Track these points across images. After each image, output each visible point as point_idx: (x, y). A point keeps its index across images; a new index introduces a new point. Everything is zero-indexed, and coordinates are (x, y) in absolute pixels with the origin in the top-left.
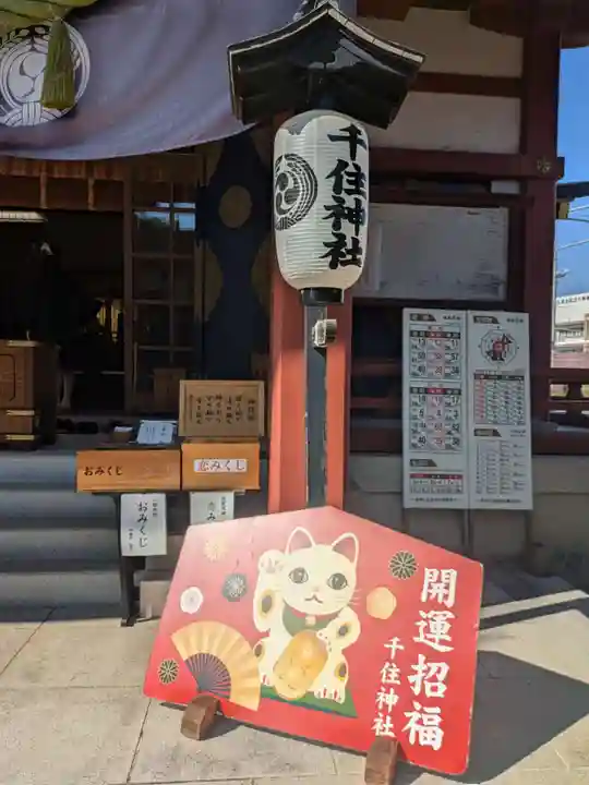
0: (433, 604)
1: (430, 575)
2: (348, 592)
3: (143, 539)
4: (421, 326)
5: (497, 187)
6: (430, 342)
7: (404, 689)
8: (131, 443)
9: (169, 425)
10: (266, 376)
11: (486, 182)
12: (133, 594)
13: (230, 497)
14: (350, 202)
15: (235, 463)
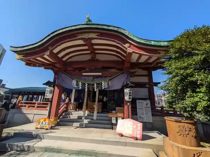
0: (139, 127)
1: (138, 124)
2: (132, 126)
3: (114, 122)
4: (139, 102)
5: (147, 86)
6: (140, 103)
7: (136, 133)
8: (112, 113)
9: (115, 111)
10: (123, 107)
11: (145, 85)
12: (113, 127)
13: (121, 118)
14: (130, 95)
15: (121, 115)
